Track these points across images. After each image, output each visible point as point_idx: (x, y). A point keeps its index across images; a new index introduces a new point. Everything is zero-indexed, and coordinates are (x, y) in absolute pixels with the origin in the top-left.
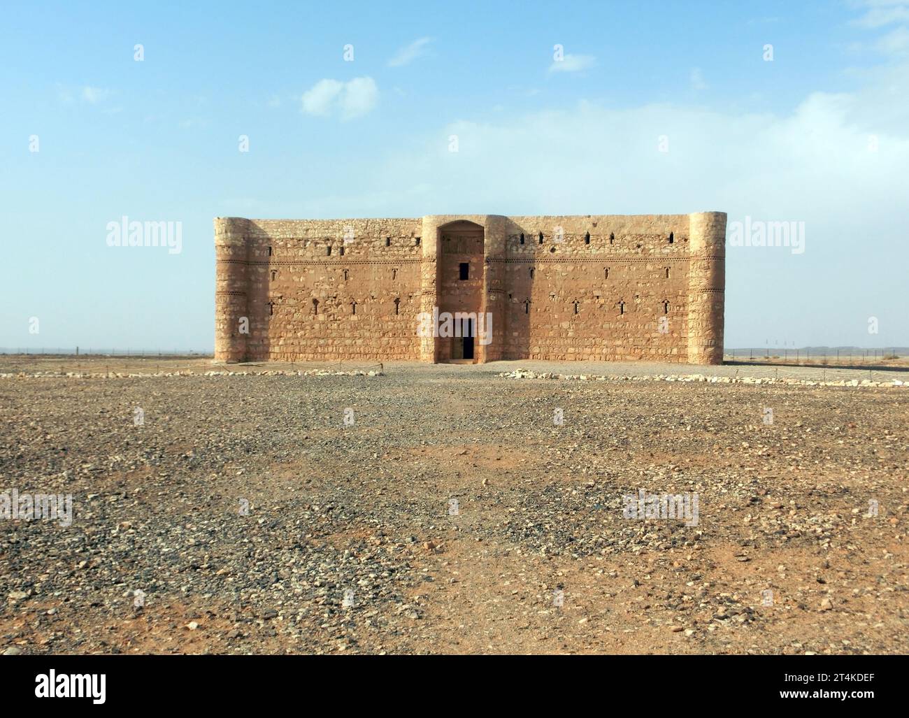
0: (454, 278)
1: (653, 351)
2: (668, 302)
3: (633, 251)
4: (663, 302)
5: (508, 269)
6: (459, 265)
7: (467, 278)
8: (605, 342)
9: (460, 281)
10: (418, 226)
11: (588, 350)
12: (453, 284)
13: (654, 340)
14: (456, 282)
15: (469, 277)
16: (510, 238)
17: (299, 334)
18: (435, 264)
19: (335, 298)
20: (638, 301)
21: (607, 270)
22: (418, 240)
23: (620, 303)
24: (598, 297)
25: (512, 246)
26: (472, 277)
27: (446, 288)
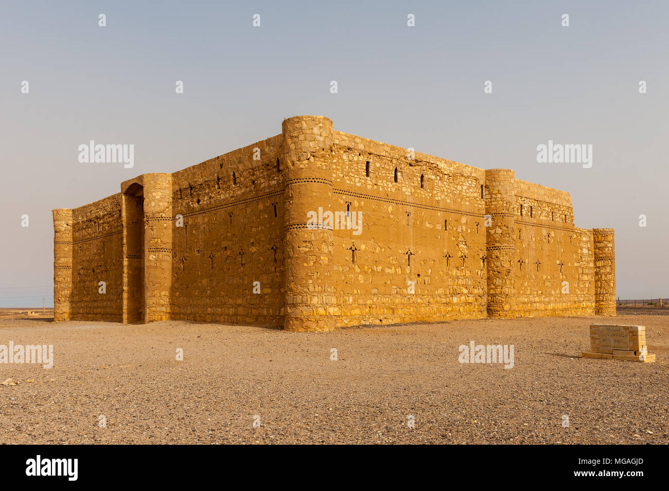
1: (265, 312)
2: (277, 248)
3: (248, 189)
4: (272, 248)
5: (173, 226)
8: (231, 301)
11: (219, 310)
13: (267, 297)
16: (175, 195)
17: (88, 299)
19: (100, 266)
20: (253, 249)
21: (231, 216)
23: (240, 253)
24: (226, 247)
25: (175, 203)
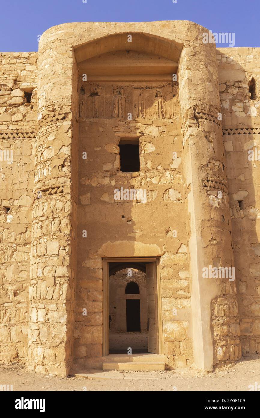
0: (108, 167)
5: (229, 146)
6: (117, 141)
7: (137, 168)
9: (121, 174)
10: (29, 67)
12: (107, 181)
14: (112, 176)
15: (142, 165)
16: (228, 87)
18: (67, 123)
22: (28, 95)
25: (233, 102)
26: (149, 165)
27: (90, 188)
